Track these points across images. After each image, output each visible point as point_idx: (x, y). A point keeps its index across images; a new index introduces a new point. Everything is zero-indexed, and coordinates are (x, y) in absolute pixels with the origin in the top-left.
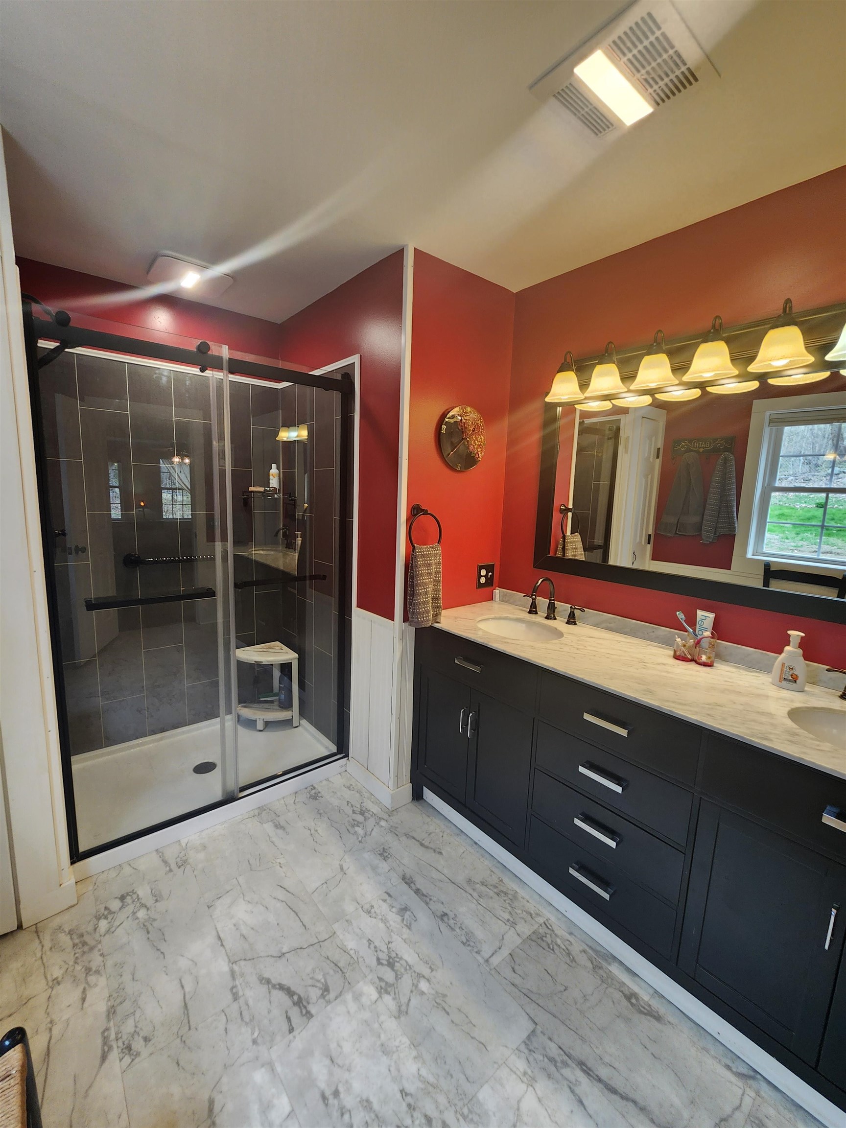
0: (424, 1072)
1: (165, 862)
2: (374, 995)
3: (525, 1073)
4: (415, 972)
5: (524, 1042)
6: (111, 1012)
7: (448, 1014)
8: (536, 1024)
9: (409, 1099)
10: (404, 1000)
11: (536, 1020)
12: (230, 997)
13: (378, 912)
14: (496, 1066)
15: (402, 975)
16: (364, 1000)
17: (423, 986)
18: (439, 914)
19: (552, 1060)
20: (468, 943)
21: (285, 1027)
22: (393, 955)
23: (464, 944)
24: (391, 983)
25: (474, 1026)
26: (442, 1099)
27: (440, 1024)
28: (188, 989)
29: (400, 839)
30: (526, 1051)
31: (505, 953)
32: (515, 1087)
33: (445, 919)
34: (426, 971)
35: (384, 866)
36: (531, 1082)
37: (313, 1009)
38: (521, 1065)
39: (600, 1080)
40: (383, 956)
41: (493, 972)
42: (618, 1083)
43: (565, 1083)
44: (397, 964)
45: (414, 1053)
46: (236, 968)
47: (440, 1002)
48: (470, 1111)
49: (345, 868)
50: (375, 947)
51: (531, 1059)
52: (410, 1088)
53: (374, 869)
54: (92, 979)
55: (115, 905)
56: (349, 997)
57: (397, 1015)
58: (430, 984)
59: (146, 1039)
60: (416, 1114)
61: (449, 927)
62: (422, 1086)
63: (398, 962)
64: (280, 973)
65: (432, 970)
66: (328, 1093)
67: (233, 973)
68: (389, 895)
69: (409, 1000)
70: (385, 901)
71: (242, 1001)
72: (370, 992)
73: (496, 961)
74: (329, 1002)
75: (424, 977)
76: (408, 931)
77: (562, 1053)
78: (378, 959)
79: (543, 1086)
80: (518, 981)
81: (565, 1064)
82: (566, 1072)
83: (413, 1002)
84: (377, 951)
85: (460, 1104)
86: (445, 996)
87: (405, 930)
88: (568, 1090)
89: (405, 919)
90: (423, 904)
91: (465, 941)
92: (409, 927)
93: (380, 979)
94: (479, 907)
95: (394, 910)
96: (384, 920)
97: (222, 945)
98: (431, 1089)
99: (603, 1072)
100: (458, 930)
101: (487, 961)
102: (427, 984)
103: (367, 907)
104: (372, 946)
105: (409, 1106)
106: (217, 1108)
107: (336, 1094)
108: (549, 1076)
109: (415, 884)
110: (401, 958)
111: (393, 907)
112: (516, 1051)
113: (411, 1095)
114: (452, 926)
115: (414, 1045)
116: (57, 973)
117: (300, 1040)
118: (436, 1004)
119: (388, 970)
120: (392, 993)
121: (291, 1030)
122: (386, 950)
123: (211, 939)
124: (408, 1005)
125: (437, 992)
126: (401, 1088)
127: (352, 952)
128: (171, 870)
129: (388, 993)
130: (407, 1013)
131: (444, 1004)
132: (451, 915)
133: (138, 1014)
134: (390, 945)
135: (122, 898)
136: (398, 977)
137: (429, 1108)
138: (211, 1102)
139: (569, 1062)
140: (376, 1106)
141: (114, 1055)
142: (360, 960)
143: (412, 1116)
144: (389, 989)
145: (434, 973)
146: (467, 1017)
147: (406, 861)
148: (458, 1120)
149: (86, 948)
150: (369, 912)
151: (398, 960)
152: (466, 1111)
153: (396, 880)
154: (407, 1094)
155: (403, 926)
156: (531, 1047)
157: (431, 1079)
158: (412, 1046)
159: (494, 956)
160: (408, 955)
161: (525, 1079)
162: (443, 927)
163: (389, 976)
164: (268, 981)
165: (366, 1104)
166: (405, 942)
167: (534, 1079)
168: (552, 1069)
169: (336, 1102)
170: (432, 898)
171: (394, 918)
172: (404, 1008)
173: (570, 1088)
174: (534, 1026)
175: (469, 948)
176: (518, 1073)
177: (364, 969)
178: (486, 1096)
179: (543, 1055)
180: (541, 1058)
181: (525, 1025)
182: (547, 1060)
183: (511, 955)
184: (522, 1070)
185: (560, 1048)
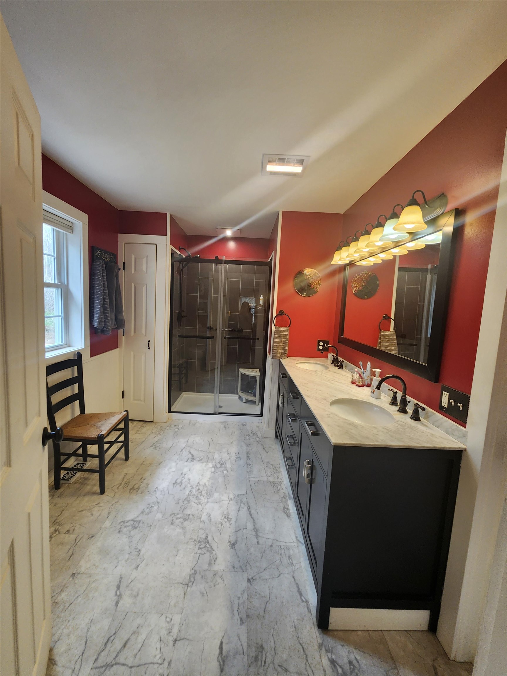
0: (207, 483)
1: (190, 423)
2: (211, 467)
3: (231, 498)
4: (226, 469)
6: (157, 441)
7: (225, 479)
8: (246, 494)
9: (198, 484)
10: (217, 471)
12: (180, 450)
13: (231, 455)
14: (225, 493)
15: (222, 467)
16: (208, 466)
17: (225, 472)
19: (241, 501)
21: (186, 460)
22: (224, 463)
24: (217, 467)
25: (229, 485)
26: (205, 489)
27: (221, 480)
28: (174, 445)
29: (258, 444)
30: (236, 496)
31: (257, 479)
32: (225, 498)
33: (248, 465)
34: (229, 470)
35: (245, 447)
36: (231, 500)
37: (194, 461)
39: (250, 512)
40: (221, 462)
41: (248, 480)
42: (255, 515)
45: (208, 480)
46: (186, 447)
48: (209, 494)
49: (233, 443)
53: (241, 447)
54: (159, 435)
55: (173, 426)
56: (204, 464)
57: (212, 472)
58: (227, 473)
59: (159, 448)
62: (204, 484)
64: (194, 453)
66: (183, 474)
67: (185, 447)
68: (239, 453)
70: (236, 454)
71: (182, 452)
72: (210, 465)
73: (252, 479)
74: (199, 462)
76: (235, 462)
80: (253, 485)
81: (244, 504)
82: (242, 505)
83: (219, 473)
86: (228, 476)
89: (237, 459)
90: (246, 459)
91: (248, 471)
93: (215, 465)
97: (187, 442)
98: (205, 486)
99: (253, 511)
100: (249, 469)
101: (249, 478)
103: (229, 452)
104: (221, 459)
106: (162, 463)
107: (185, 475)
108: (236, 502)
109: (249, 455)
110: (226, 465)
111: (236, 456)
112: (234, 494)
113: (200, 484)
114: (249, 467)
116: (154, 431)
117: (186, 464)
118: (224, 476)
119: (220, 465)
120: (215, 469)
121: (187, 461)
123: (186, 440)
126: (199, 482)
127: (214, 458)
128: (190, 425)
130: (215, 473)
131: (226, 477)
132: (252, 465)
133: (161, 444)
134: (226, 461)
135: (175, 425)
136: (220, 467)
137: (201, 488)
138: (162, 462)
139: (246, 504)
140: (191, 481)
141: (153, 447)
142: (215, 460)
145: (231, 472)
146: (229, 482)
147: (253, 449)
148: (205, 493)
149: (162, 430)
151: (224, 465)
152: (208, 493)
153: (245, 451)
155: (234, 460)
156: (239, 496)
157: (207, 485)
158: (209, 478)
160: (228, 465)
161: (229, 499)
162: (246, 466)
164: (190, 452)
165: (189, 480)
166: (231, 463)
167: (232, 500)
168: (240, 502)
169: (184, 475)
170: (251, 460)
171: (234, 457)
173: (239, 507)
174: (245, 494)
175: (247, 473)
176: (229, 497)
177: (214, 462)
178: (216, 495)
179: (240, 499)
180: (239, 499)
181: (244, 492)
182: (240, 500)
183: (259, 481)
184: (231, 497)
185: (247, 501)
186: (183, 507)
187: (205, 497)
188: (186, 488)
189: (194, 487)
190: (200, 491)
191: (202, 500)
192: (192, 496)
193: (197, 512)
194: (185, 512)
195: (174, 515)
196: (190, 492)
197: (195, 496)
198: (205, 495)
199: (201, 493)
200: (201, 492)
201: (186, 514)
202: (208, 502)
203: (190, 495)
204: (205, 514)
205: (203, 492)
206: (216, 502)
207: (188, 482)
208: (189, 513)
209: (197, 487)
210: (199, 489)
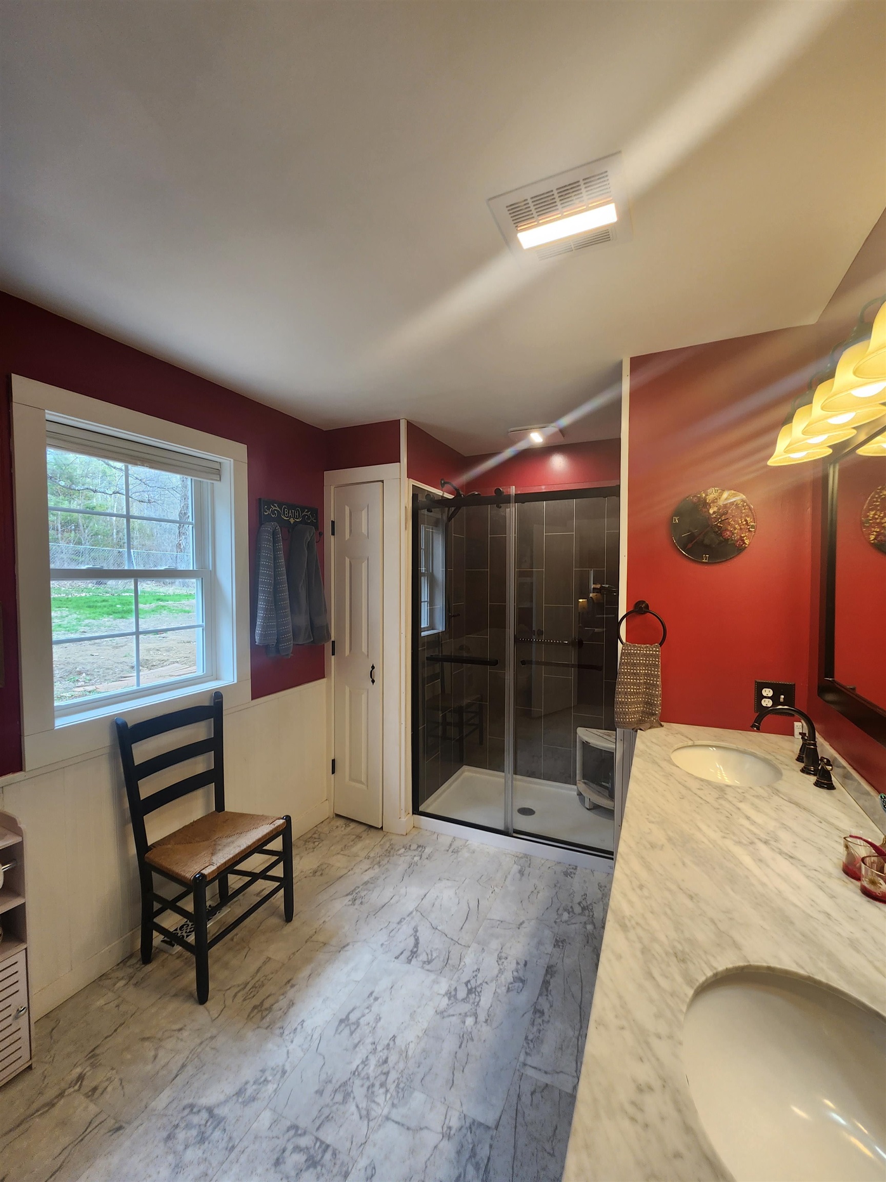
0: (412, 1046)
1: (451, 845)
2: (443, 992)
3: (450, 1128)
4: (476, 1010)
5: (474, 1121)
6: (366, 883)
7: (460, 1047)
8: (497, 1127)
9: (392, 1043)
10: (451, 1012)
11: (500, 1128)
12: (398, 920)
13: (505, 964)
14: (443, 1100)
15: (468, 1002)
16: (436, 987)
17: (470, 1021)
18: (538, 1007)
19: (473, 1154)
20: (530, 1042)
21: (397, 954)
22: (479, 990)
23: (526, 1038)
24: (458, 997)
25: (463, 1071)
26: (401, 1065)
27: (449, 1046)
28: (391, 901)
29: (586, 947)
30: (468, 1125)
31: (546, 1079)
32: (435, 1120)
33: (538, 1015)
34: (482, 1017)
35: (549, 948)
36: (447, 1135)
37: (414, 961)
38: (454, 1122)
40: (473, 983)
41: (517, 1073)
43: (461, 1170)
44: (473, 995)
45: (420, 1034)
46: (414, 913)
47: (464, 1038)
48: (403, 1089)
49: (524, 925)
50: (476, 976)
51: (464, 1131)
52: (398, 1041)
53: (540, 943)
54: (376, 866)
55: (414, 847)
56: (432, 976)
57: (438, 1011)
58: (474, 1025)
59: (361, 903)
60: (385, 1051)
61: (532, 1020)
62: (403, 1048)
63: (476, 995)
64: (425, 934)
65: (486, 1021)
66: (374, 995)
67: (411, 913)
68: (525, 965)
69: (453, 1015)
70: (518, 963)
71: (399, 926)
72: (444, 986)
73: (530, 1072)
74: (423, 967)
75: (476, 1018)
76: (505, 991)
77: (486, 1161)
78: (469, 981)
79: (448, 1148)
80: (526, 1099)
81: (477, 1167)
82: (471, 1169)
83: (453, 1019)
84: (474, 977)
85: (404, 1080)
86: (472, 1040)
87: (504, 989)
88: (457, 1174)
89: (514, 985)
90: (537, 992)
91: (530, 1037)
92: (508, 990)
93: (456, 989)
94: (575, 1040)
95: (515, 974)
96: (501, 971)
97: (422, 899)
98: (404, 1055)
100: (535, 1029)
101: (525, 1065)
102: (472, 1023)
103: (503, 955)
104: (475, 973)
105: (388, 1045)
106: (346, 949)
107: (376, 999)
108: (459, 1153)
109: (551, 977)
110: (479, 996)
111: (517, 972)
112: (463, 1115)
113: (395, 1043)
114: (535, 1023)
115: (425, 1032)
116: (372, 855)
117: (396, 965)
118: (461, 1035)
119: (466, 992)
120: (450, 1002)
121: (397, 958)
122: (478, 983)
123: (423, 892)
124: (449, 1016)
125: (471, 1033)
126: (396, 1035)
127: (462, 963)
128: (448, 851)
129: (449, 999)
130: (443, 1018)
131: (465, 1042)
132: (546, 1017)
133: (370, 892)
134: (484, 984)
135: (419, 846)
136: (463, 1000)
137: (393, 1059)
138: (348, 945)
139: (482, 1172)
140: (379, 1024)
141: (350, 897)
142: (461, 971)
143: (383, 1049)
144: (452, 998)
145: (484, 1024)
146: (466, 1063)
147: (567, 961)
148: (394, 1082)
149: (387, 854)
150: (500, 958)
151: (477, 994)
152: (402, 1085)
153: (544, 962)
154: (394, 1040)
155: (507, 986)
156: (474, 1129)
157: (410, 1053)
158: (424, 1031)
159: (533, 1070)
160: (486, 999)
161: (445, 1129)
162: (529, 1016)
163: (462, 993)
164: (416, 931)
165: (378, 1019)
166: (494, 993)
167: (449, 1138)
168: (467, 1154)
169: (372, 1001)
170: (549, 996)
171: (508, 976)
172: (445, 1014)
173: (460, 1176)
174: (494, 1127)
175: (525, 1044)
176: (447, 1121)
177: (456, 976)
178: (418, 1098)
179: (473, 1143)
180: (470, 1141)
181: (490, 1118)
182: (471, 1146)
183: (547, 1085)
184: (451, 1124)
185: (489, 1159)
186: (326, 1112)
187: (389, 1096)
188: (361, 1047)
189: (379, 1048)
190: (385, 1068)
191: (378, 1104)
192: (363, 1079)
193: (348, 1144)
194: (321, 1135)
195: (296, 1135)
196: (363, 1062)
197: (367, 1084)
198: (392, 1087)
199: (383, 1078)
200: (387, 1074)
201: (322, 1142)
202: (387, 1118)
203: (359, 1075)
204: (363, 1163)
205: (393, 1076)
206: (408, 1129)
207: (374, 1025)
208: (328, 1142)
209: (383, 1055)
210: (386, 1061)
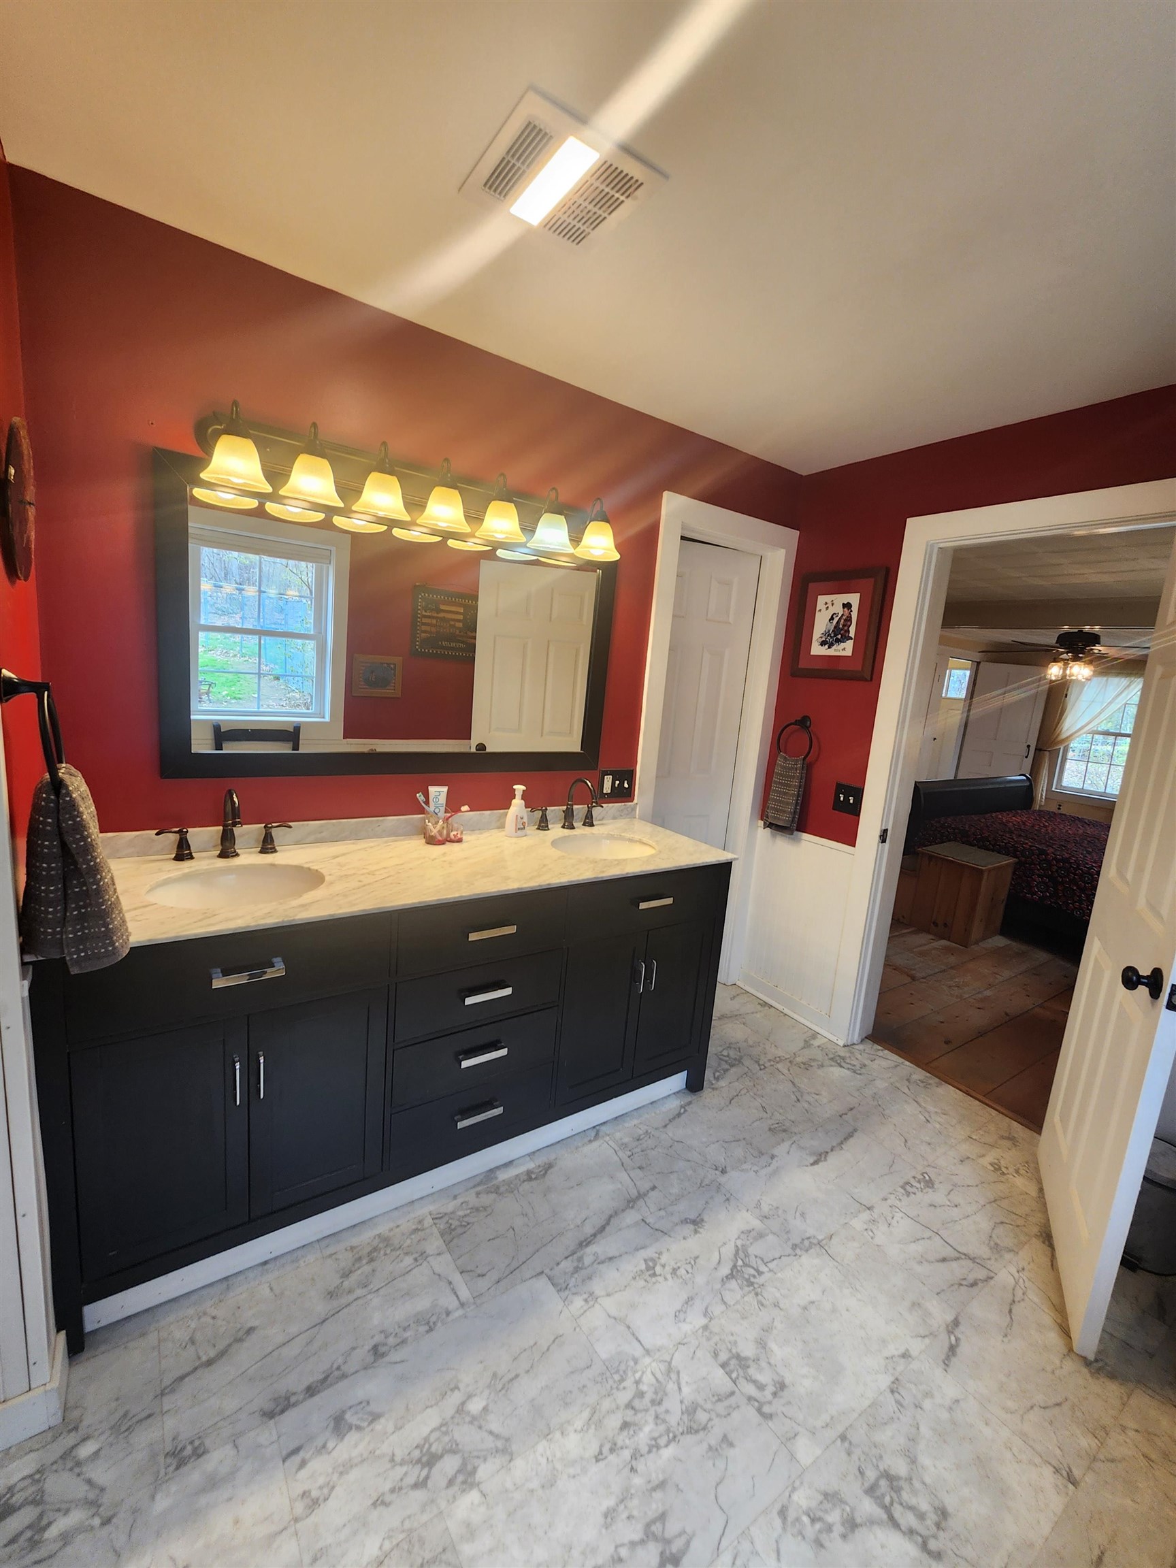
0: (579, 1424)
2: (474, 1495)
3: (586, 1300)
4: (452, 1418)
5: (558, 1291)
7: (517, 1376)
8: (542, 1272)
9: (606, 1450)
10: (490, 1442)
11: (538, 1270)
13: (321, 1480)
14: (578, 1330)
15: (452, 1441)
16: (477, 1518)
17: (475, 1406)
18: (370, 1358)
19: (577, 1270)
20: (431, 1324)
22: (417, 1454)
23: (431, 1330)
24: (460, 1461)
25: (536, 1343)
26: (606, 1404)
27: (527, 1389)
29: (165, 1409)
30: (567, 1292)
31: (457, 1279)
32: (596, 1318)
33: (382, 1349)
34: (455, 1398)
35: (218, 1458)
36: (591, 1298)
38: (578, 1302)
39: (594, 1235)
40: (415, 1473)
41: (479, 1302)
42: (598, 1221)
43: (595, 1265)
44: (433, 1449)
45: (558, 1435)
47: (502, 1385)
48: (617, 1372)
50: (392, 1491)
51: (574, 1290)
52: (593, 1449)
53: (212, 1483)
56: (465, 1551)
57: (508, 1457)
58: (475, 1395)
60: (620, 1443)
61: (398, 1347)
62: (592, 1431)
63: (430, 1445)
65: (457, 1388)
68: (295, 1452)
69: (491, 1433)
70: (303, 1464)
72: (467, 1505)
73: (464, 1293)
75: (463, 1403)
76: (382, 1420)
77: (571, 1258)
78: (416, 1486)
79: (597, 1287)
80: (494, 1275)
81: (580, 1259)
82: (587, 1260)
83: (495, 1427)
84: (401, 1489)
85: (611, 1382)
86: (495, 1375)
87: (379, 1426)
88: (601, 1266)
89: (358, 1423)
90: (342, 1385)
91: (423, 1329)
92: (375, 1417)
93: (451, 1483)
94: (382, 1292)
95: (330, 1445)
96: (345, 1469)
98: (596, 1417)
99: (588, 1230)
100: (408, 1334)
101: (462, 1305)
102: (475, 1399)
103: (299, 1508)
104: (388, 1498)
105: (612, 1450)
108: (590, 1278)
109: (294, 1394)
110: (426, 1439)
111: (324, 1446)
112: (566, 1303)
113: (601, 1446)
114: (399, 1340)
115: (547, 1435)
118: (503, 1392)
119: (438, 1466)
120: (477, 1462)
122: (405, 1469)
124: (497, 1436)
125: (489, 1386)
126: (594, 1460)
129: (475, 1469)
130: (507, 1440)
131: (506, 1379)
132: (379, 1338)
134: (398, 1459)
136: (453, 1450)
137: (614, 1422)
139: (579, 1254)
140: (610, 1502)
142: (407, 1525)
143: (622, 1448)
144: (469, 1467)
145: (461, 1386)
146: (525, 1350)
147: (230, 1405)
148: (624, 1388)
150: (315, 1503)
151: (427, 1446)
152: (617, 1377)
153: (266, 1435)
154: (601, 1453)
155: (371, 1427)
156: (564, 1286)
157: (586, 1414)
158: (549, 1437)
159: (458, 1293)
160: (423, 1425)
161: (591, 1303)
162: (394, 1356)
163: (449, 1465)
165: (609, 1516)
166: (401, 1428)
167: (591, 1294)
168: (584, 1273)
170: (335, 1366)
171: (350, 1447)
172: (500, 1444)
173: (599, 1263)
174: (544, 1275)
175: (439, 1324)
176: (585, 1308)
177: (425, 1518)
178: (605, 1350)
179: (571, 1277)
180: (573, 1279)
181: (542, 1284)
182: (576, 1276)
183: (461, 1273)
184: (583, 1303)
185: (566, 1258)
186: (720, 1407)
187: (638, 1376)
188: (656, 1478)
189: (626, 1454)
190: (629, 1416)
191: (653, 1374)
192: (664, 1421)
193: (699, 1354)
194: (729, 1386)
195: (761, 1405)
196: (658, 1447)
197: (661, 1409)
198: (629, 1383)
199: (636, 1403)
200: (629, 1406)
201: (729, 1374)
202: (648, 1352)
203: (668, 1431)
204: (686, 1328)
205: (623, 1397)
206: (629, 1327)
207: (622, 1507)
208: (721, 1371)
209: (622, 1439)
210: (625, 1425)
